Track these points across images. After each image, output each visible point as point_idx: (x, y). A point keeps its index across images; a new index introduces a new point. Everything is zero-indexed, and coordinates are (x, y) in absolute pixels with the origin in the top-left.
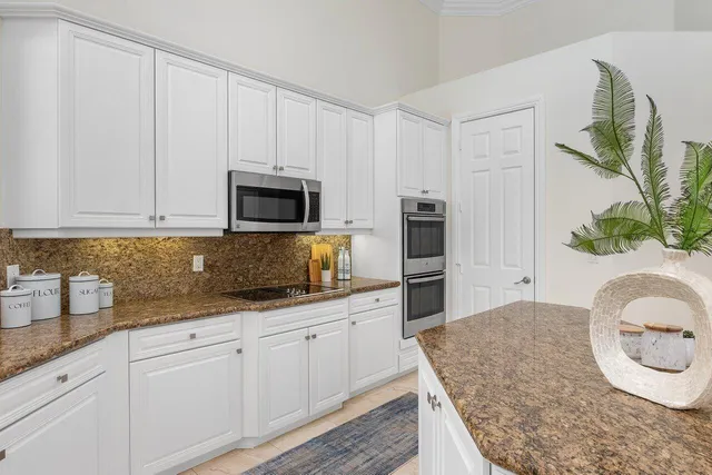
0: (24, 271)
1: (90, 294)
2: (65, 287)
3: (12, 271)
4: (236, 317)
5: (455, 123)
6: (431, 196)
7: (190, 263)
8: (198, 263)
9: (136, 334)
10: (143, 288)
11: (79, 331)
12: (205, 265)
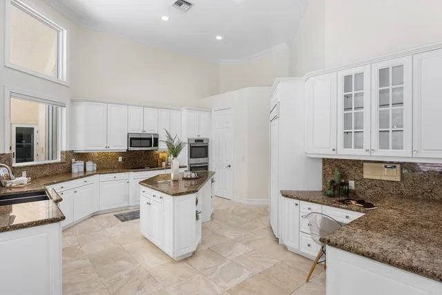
0: (76, 160)
1: (91, 166)
2: (85, 165)
3: (73, 160)
4: (128, 173)
5: (213, 112)
6: (202, 137)
7: (118, 159)
8: (120, 159)
9: (101, 175)
10: (105, 166)
11: (87, 174)
12: (123, 160)
